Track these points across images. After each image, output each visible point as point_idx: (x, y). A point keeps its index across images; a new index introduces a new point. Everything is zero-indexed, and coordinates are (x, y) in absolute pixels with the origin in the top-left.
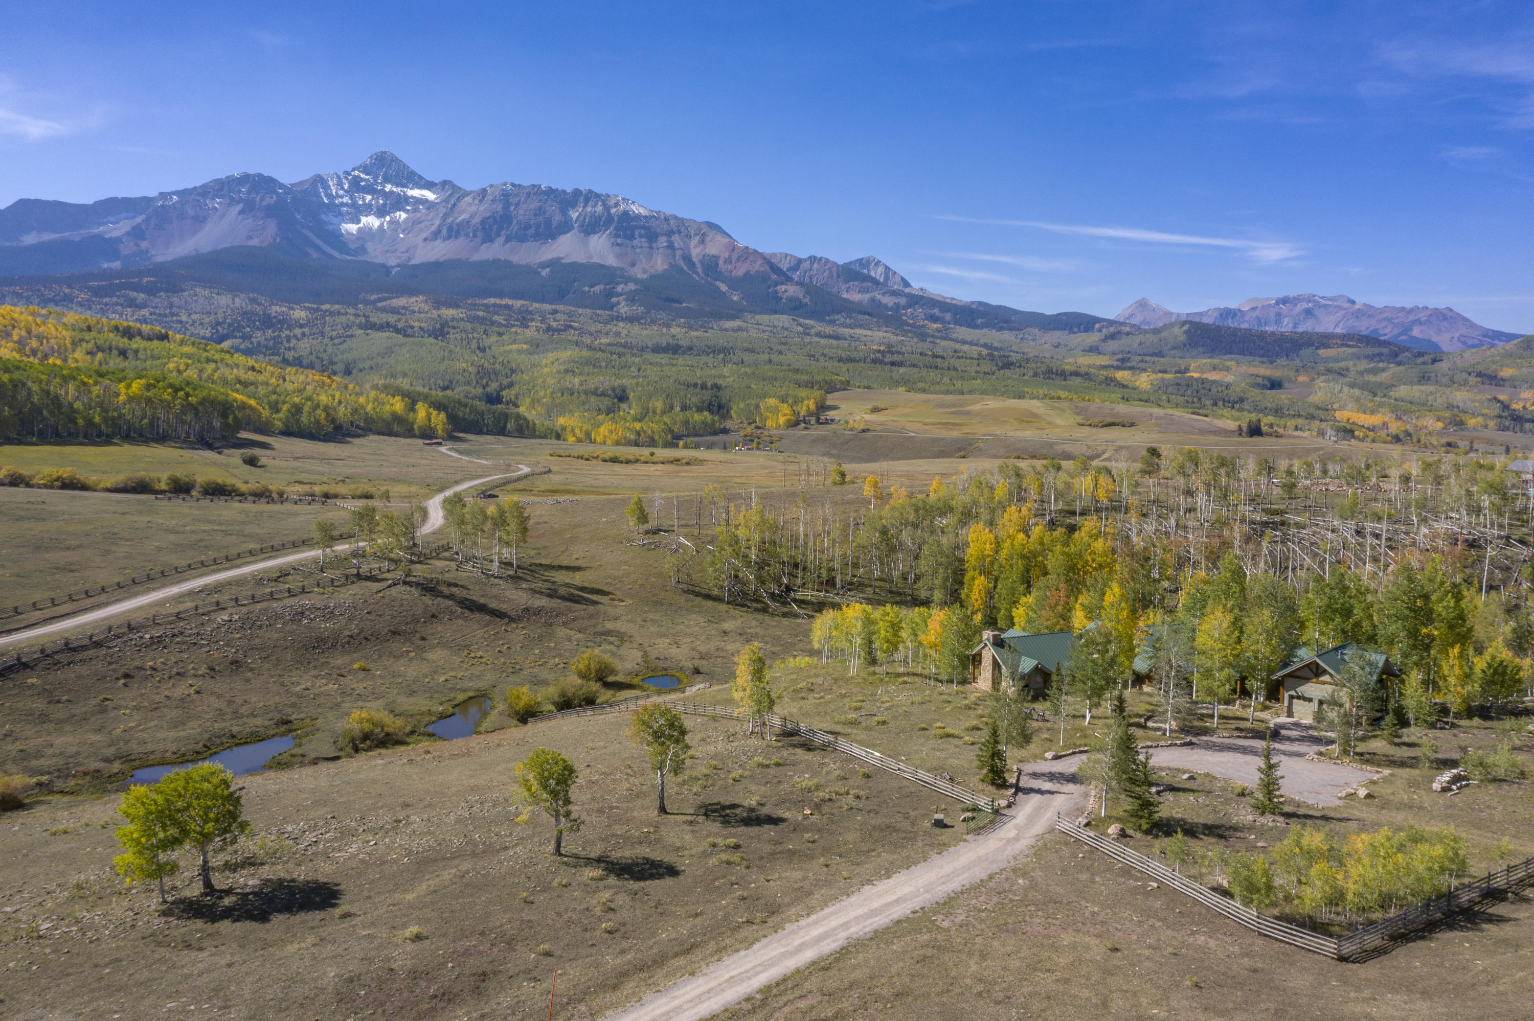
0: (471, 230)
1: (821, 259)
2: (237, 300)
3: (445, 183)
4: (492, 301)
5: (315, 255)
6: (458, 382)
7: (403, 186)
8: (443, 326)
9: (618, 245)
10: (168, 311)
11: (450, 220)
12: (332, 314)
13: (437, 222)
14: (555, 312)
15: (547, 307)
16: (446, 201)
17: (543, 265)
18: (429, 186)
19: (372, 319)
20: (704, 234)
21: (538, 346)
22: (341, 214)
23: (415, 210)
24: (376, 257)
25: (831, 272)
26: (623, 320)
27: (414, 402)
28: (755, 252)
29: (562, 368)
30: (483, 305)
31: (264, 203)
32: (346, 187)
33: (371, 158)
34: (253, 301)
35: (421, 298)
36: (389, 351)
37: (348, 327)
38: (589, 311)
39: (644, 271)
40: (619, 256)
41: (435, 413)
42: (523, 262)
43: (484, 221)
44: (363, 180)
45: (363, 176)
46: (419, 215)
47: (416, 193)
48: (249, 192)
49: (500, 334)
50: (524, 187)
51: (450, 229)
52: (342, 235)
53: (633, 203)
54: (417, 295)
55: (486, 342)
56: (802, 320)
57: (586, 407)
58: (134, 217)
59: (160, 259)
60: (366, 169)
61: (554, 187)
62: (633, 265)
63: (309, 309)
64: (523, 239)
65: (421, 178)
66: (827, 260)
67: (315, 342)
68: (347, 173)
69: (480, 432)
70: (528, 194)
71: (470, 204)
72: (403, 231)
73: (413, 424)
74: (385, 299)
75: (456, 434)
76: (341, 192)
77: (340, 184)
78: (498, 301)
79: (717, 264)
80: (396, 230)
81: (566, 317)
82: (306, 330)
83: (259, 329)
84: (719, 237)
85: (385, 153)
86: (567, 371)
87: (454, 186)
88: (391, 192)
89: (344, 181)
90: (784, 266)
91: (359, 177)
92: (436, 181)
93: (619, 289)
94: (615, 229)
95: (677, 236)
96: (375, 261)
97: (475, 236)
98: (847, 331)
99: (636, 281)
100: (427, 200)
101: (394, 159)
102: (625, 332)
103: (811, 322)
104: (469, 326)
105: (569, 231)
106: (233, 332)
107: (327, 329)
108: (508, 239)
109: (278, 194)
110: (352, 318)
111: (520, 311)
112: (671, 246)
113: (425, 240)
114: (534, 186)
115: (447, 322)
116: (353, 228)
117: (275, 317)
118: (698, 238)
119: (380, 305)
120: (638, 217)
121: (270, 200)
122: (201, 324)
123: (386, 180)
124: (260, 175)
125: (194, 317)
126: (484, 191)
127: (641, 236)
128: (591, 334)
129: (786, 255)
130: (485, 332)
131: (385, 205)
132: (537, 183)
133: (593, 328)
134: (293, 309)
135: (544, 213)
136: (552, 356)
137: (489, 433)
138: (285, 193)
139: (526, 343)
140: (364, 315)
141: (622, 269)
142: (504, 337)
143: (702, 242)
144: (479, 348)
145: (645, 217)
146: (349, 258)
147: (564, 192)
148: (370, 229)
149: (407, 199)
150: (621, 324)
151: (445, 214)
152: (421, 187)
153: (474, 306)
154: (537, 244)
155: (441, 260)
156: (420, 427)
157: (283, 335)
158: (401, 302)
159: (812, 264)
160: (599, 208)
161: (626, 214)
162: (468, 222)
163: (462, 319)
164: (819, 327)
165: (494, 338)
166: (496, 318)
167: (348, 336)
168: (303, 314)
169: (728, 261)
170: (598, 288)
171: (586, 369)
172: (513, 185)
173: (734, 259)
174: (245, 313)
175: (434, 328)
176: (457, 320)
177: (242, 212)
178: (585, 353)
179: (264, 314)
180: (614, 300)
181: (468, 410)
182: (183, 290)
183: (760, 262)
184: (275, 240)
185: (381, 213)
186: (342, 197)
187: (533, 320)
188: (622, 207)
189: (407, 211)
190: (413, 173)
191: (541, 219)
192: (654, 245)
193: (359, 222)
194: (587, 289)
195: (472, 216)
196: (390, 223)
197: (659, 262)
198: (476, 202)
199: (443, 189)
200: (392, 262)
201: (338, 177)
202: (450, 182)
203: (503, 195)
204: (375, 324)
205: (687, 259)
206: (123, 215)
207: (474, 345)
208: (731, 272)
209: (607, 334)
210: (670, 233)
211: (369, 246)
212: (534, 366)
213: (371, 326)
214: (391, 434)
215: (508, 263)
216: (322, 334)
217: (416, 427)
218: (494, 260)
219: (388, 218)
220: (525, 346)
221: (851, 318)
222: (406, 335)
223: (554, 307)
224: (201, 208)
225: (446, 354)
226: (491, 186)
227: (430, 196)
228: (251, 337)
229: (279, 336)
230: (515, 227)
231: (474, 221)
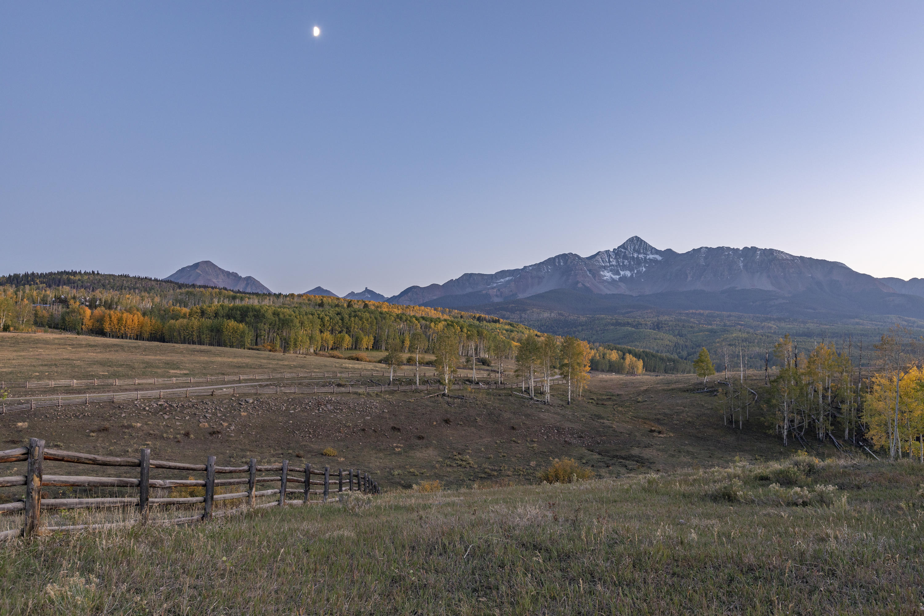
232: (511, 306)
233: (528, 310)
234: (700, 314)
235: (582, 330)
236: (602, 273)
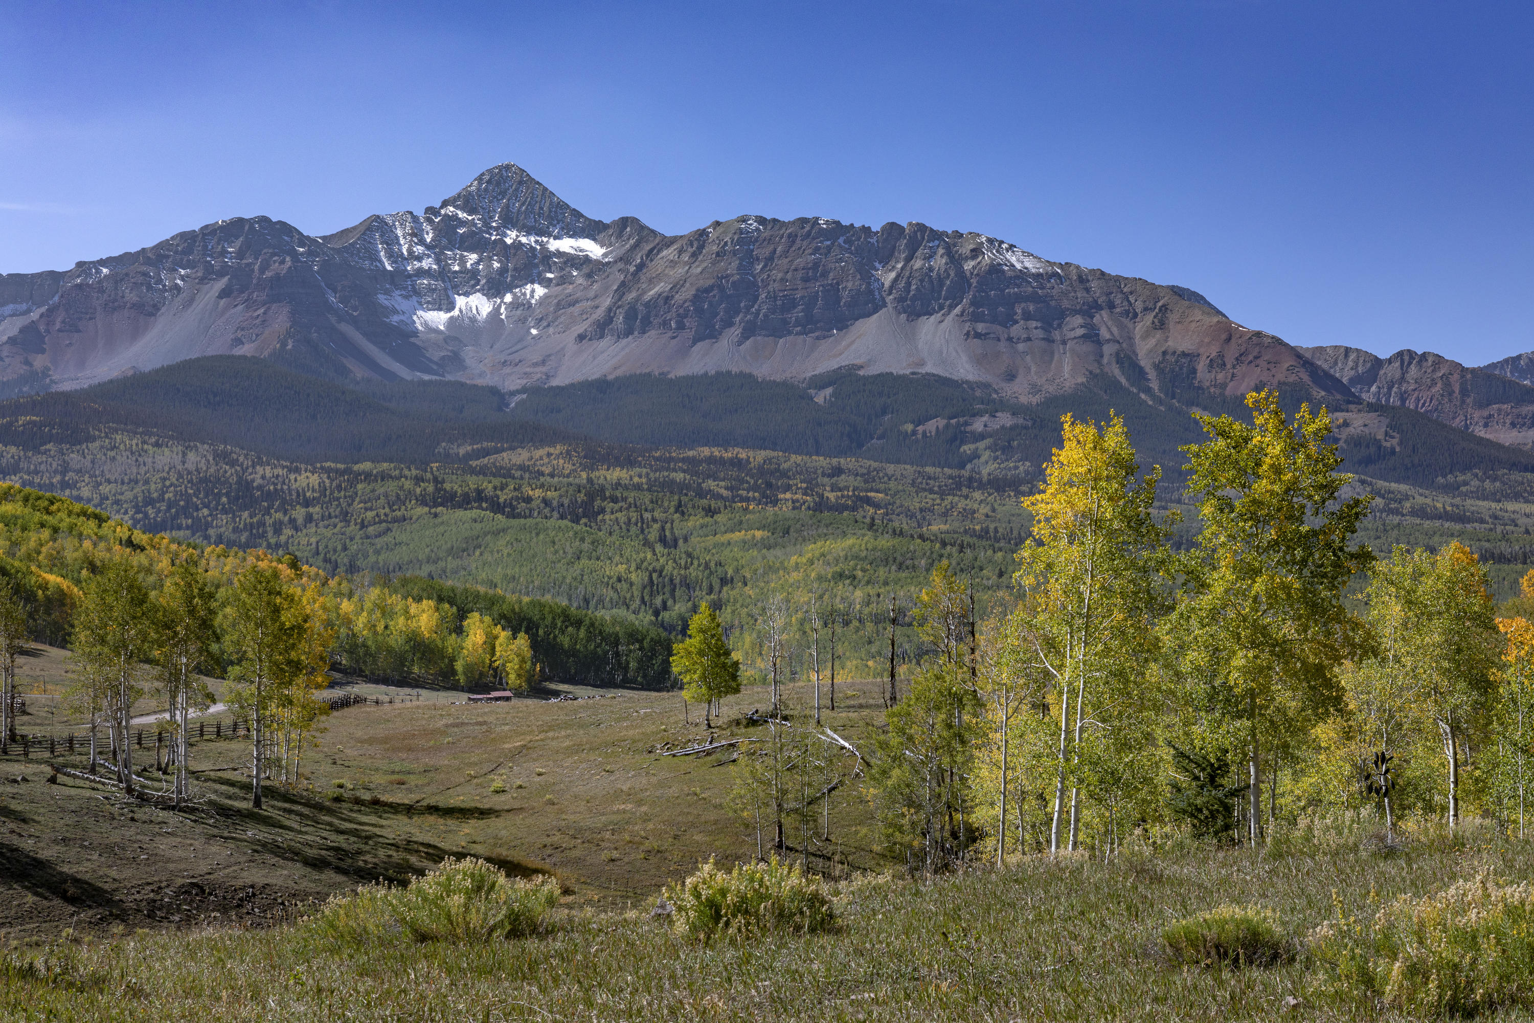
0: (673, 313)
1: (1424, 356)
2: (192, 456)
3: (624, 222)
4: (706, 451)
5: (359, 372)
6: (601, 601)
7: (541, 233)
8: (591, 496)
9: (978, 335)
10: (56, 479)
11: (631, 296)
12: (368, 477)
13: (607, 302)
14: (838, 471)
15: (821, 461)
16: (624, 259)
17: (820, 382)
18: (593, 230)
19: (447, 486)
20: (1164, 309)
21: (787, 532)
22: (416, 292)
23: (563, 280)
24: (482, 375)
25: (1447, 385)
26: (982, 486)
27: (462, 614)
28: (1278, 342)
29: (830, 571)
30: (683, 460)
31: (268, 274)
32: (428, 238)
33: (480, 179)
34: (222, 457)
35: (559, 449)
36: (472, 545)
37: (400, 500)
38: (909, 469)
39: (1035, 389)
40: (979, 360)
41: (504, 635)
42: (778, 378)
43: (700, 295)
44: (462, 223)
45: (461, 215)
46: (570, 288)
47: (566, 245)
48: (240, 255)
49: (710, 512)
50: (783, 224)
51: (632, 314)
52: (415, 333)
53: (1011, 247)
54: (552, 444)
55: (680, 527)
56: (1381, 484)
57: (874, 649)
58: (28, 311)
59: (67, 387)
60: (466, 201)
61: (845, 222)
62: (1011, 377)
63: (328, 471)
64: (779, 330)
65: (577, 214)
66: (1439, 360)
67: (328, 533)
68: (431, 211)
69: (608, 683)
70: (792, 238)
71: (673, 264)
72: (538, 323)
73: (453, 660)
74: (487, 453)
75: (553, 686)
76: (419, 249)
77: (417, 234)
78: (716, 452)
79: (1194, 371)
80: (523, 320)
81: (858, 482)
82: (316, 510)
83: (225, 511)
84: (1197, 314)
85: (508, 167)
86: (841, 576)
87: (643, 227)
88: (518, 245)
89: (426, 227)
90: (1345, 374)
91: (455, 217)
92: (607, 220)
93: (978, 425)
94: (973, 303)
95: (1105, 314)
96: (480, 382)
97: (681, 326)
98: (1484, 506)
99: (1016, 410)
100: (587, 259)
101: (525, 180)
102: (984, 510)
103: (1403, 487)
104: (647, 498)
105: (875, 310)
106: (174, 518)
107: (357, 506)
108: (749, 331)
109: (294, 255)
110: (408, 485)
111: (761, 471)
112: (1092, 336)
113: (581, 337)
114: (803, 221)
115: (602, 489)
116: (438, 318)
117: (260, 488)
118: (1150, 317)
119: (474, 463)
120: (1023, 275)
121: (281, 267)
122: (117, 502)
123: (509, 221)
124: (264, 220)
125: (105, 489)
126: (702, 234)
127: (1027, 316)
128: (912, 516)
129: (1347, 350)
130: (679, 508)
131: (503, 271)
132: (810, 215)
133: (915, 504)
134: (297, 471)
135: (824, 275)
136: (812, 549)
137: (626, 684)
138: (310, 253)
139: (762, 527)
140: (436, 480)
141: (986, 386)
142: (719, 518)
143: (1161, 325)
144: (663, 540)
145: (1038, 276)
146: (427, 377)
147: (866, 230)
148: (473, 320)
149: (547, 257)
150: (977, 495)
151: (623, 284)
152: (576, 234)
153: (667, 463)
154: (809, 339)
155: (610, 377)
156: (469, 668)
157: (269, 521)
158: (520, 456)
159: (1404, 370)
160: (939, 262)
161: (995, 269)
162: (667, 299)
163: (638, 487)
164: (1421, 498)
165: (695, 521)
166: (711, 484)
167: (395, 520)
168: (314, 480)
169: (1217, 363)
170: (932, 426)
171: (882, 572)
172: (761, 220)
173: (1230, 361)
174: (205, 480)
175: (574, 502)
176: (626, 488)
177: (225, 293)
178: (885, 542)
179: (239, 482)
180: (967, 448)
181: (582, 633)
182: (91, 439)
183: (1288, 361)
184: (284, 344)
185: (494, 288)
186: (419, 258)
187: (788, 488)
188: (988, 257)
189: (546, 283)
190: (562, 206)
191: (817, 286)
192: (1057, 335)
193: (451, 306)
194: (909, 427)
195: (676, 287)
196: (513, 306)
197: (1067, 369)
198: (686, 257)
199: (620, 235)
200: (513, 382)
201: (415, 219)
202: (635, 221)
203: (740, 242)
204: (453, 495)
205: (1127, 361)
206: (9, 308)
207: (653, 534)
208: (1224, 386)
209: (945, 514)
210: (1090, 309)
211: (469, 354)
212: (770, 569)
213: (449, 500)
214: (404, 681)
215: (747, 379)
216: (345, 516)
217: (459, 666)
218: (719, 374)
219: (508, 298)
220: (759, 534)
221: (1495, 479)
222: (513, 515)
223: (835, 461)
224: (149, 287)
225: (586, 546)
226: (718, 223)
227: (594, 249)
228: (208, 525)
229: (262, 524)
230: (763, 306)
231: (679, 298)
232: (22, 420)
233: (93, 439)
234: (737, 463)
235: (309, 518)
236: (382, 298)
